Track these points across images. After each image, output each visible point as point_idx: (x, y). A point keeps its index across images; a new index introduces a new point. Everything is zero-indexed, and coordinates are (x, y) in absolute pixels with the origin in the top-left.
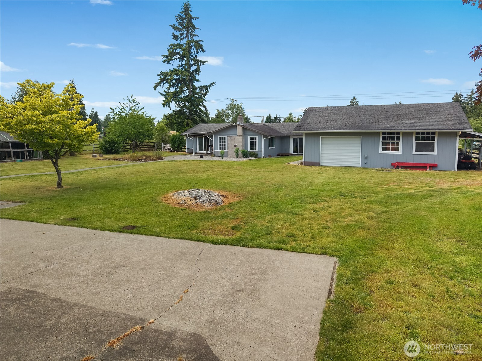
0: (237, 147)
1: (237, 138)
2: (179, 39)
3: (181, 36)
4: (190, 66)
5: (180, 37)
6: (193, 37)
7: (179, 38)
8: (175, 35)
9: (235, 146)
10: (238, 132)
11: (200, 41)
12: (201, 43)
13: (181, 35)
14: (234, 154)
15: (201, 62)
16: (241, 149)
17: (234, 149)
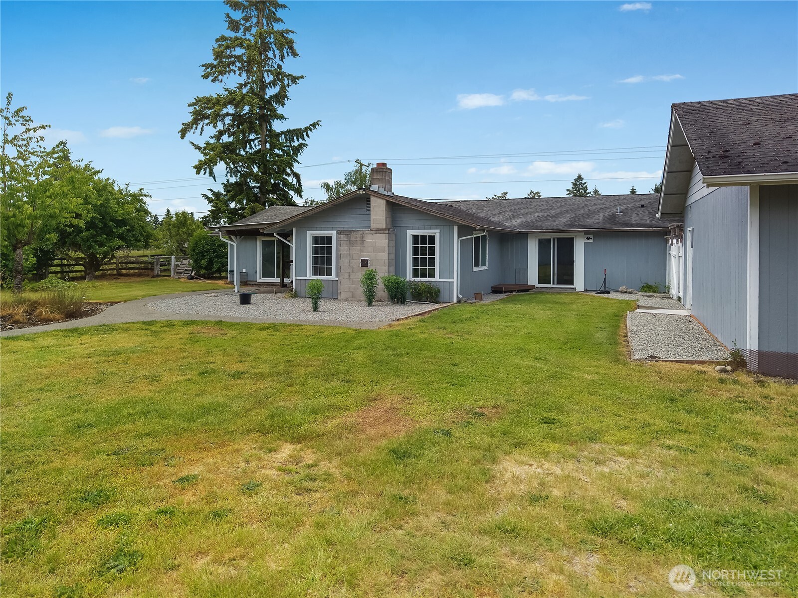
0: (370, 267)
1: (369, 239)
2: (242, 28)
3: (246, 22)
4: (264, 86)
5: (243, 25)
6: (273, 23)
7: (241, 26)
8: (232, 20)
9: (364, 263)
10: (372, 219)
11: (287, 31)
12: (290, 36)
13: (246, 19)
14: (360, 290)
15: (289, 76)
16: (382, 272)
17: (360, 274)
